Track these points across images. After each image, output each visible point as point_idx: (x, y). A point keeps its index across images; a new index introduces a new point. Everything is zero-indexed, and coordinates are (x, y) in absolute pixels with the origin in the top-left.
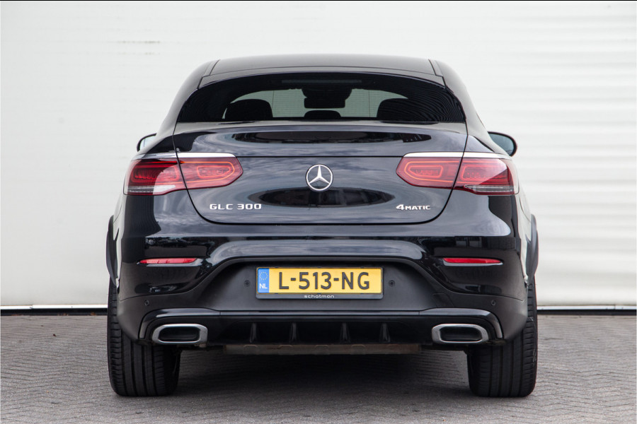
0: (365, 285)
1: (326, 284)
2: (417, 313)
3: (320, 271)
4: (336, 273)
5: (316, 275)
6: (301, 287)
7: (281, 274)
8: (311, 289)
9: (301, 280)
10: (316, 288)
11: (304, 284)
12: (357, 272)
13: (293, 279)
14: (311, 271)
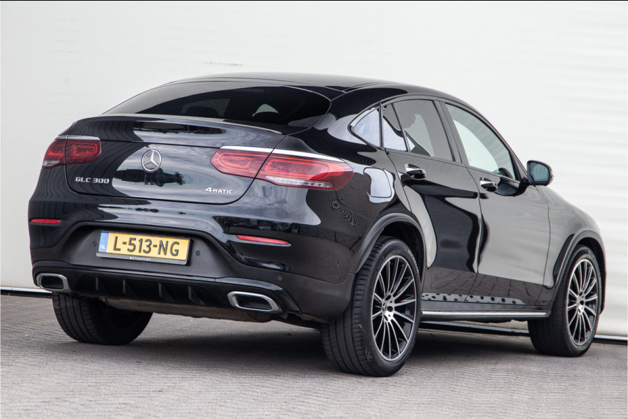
0: (175, 253)
2: (213, 280)
3: (145, 238)
5: (141, 241)
6: (129, 250)
7: (117, 238)
8: (136, 253)
9: (130, 244)
10: (140, 252)
11: (131, 247)
12: (171, 240)
13: (125, 243)
14: (138, 237)
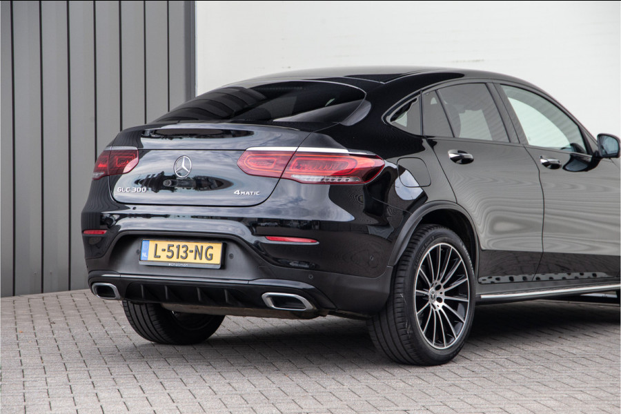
0: (209, 257)
1: (184, 255)
2: (246, 282)
3: (182, 244)
4: (192, 245)
5: (178, 247)
6: (167, 256)
8: (174, 259)
9: (169, 250)
10: (178, 258)
11: (170, 254)
12: (206, 245)
13: (164, 250)
14: (176, 243)
